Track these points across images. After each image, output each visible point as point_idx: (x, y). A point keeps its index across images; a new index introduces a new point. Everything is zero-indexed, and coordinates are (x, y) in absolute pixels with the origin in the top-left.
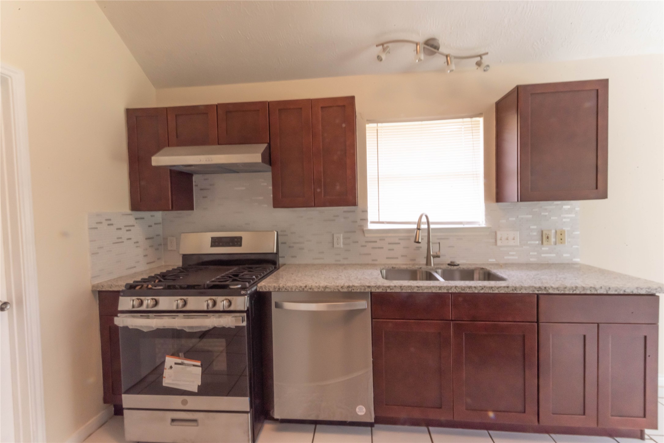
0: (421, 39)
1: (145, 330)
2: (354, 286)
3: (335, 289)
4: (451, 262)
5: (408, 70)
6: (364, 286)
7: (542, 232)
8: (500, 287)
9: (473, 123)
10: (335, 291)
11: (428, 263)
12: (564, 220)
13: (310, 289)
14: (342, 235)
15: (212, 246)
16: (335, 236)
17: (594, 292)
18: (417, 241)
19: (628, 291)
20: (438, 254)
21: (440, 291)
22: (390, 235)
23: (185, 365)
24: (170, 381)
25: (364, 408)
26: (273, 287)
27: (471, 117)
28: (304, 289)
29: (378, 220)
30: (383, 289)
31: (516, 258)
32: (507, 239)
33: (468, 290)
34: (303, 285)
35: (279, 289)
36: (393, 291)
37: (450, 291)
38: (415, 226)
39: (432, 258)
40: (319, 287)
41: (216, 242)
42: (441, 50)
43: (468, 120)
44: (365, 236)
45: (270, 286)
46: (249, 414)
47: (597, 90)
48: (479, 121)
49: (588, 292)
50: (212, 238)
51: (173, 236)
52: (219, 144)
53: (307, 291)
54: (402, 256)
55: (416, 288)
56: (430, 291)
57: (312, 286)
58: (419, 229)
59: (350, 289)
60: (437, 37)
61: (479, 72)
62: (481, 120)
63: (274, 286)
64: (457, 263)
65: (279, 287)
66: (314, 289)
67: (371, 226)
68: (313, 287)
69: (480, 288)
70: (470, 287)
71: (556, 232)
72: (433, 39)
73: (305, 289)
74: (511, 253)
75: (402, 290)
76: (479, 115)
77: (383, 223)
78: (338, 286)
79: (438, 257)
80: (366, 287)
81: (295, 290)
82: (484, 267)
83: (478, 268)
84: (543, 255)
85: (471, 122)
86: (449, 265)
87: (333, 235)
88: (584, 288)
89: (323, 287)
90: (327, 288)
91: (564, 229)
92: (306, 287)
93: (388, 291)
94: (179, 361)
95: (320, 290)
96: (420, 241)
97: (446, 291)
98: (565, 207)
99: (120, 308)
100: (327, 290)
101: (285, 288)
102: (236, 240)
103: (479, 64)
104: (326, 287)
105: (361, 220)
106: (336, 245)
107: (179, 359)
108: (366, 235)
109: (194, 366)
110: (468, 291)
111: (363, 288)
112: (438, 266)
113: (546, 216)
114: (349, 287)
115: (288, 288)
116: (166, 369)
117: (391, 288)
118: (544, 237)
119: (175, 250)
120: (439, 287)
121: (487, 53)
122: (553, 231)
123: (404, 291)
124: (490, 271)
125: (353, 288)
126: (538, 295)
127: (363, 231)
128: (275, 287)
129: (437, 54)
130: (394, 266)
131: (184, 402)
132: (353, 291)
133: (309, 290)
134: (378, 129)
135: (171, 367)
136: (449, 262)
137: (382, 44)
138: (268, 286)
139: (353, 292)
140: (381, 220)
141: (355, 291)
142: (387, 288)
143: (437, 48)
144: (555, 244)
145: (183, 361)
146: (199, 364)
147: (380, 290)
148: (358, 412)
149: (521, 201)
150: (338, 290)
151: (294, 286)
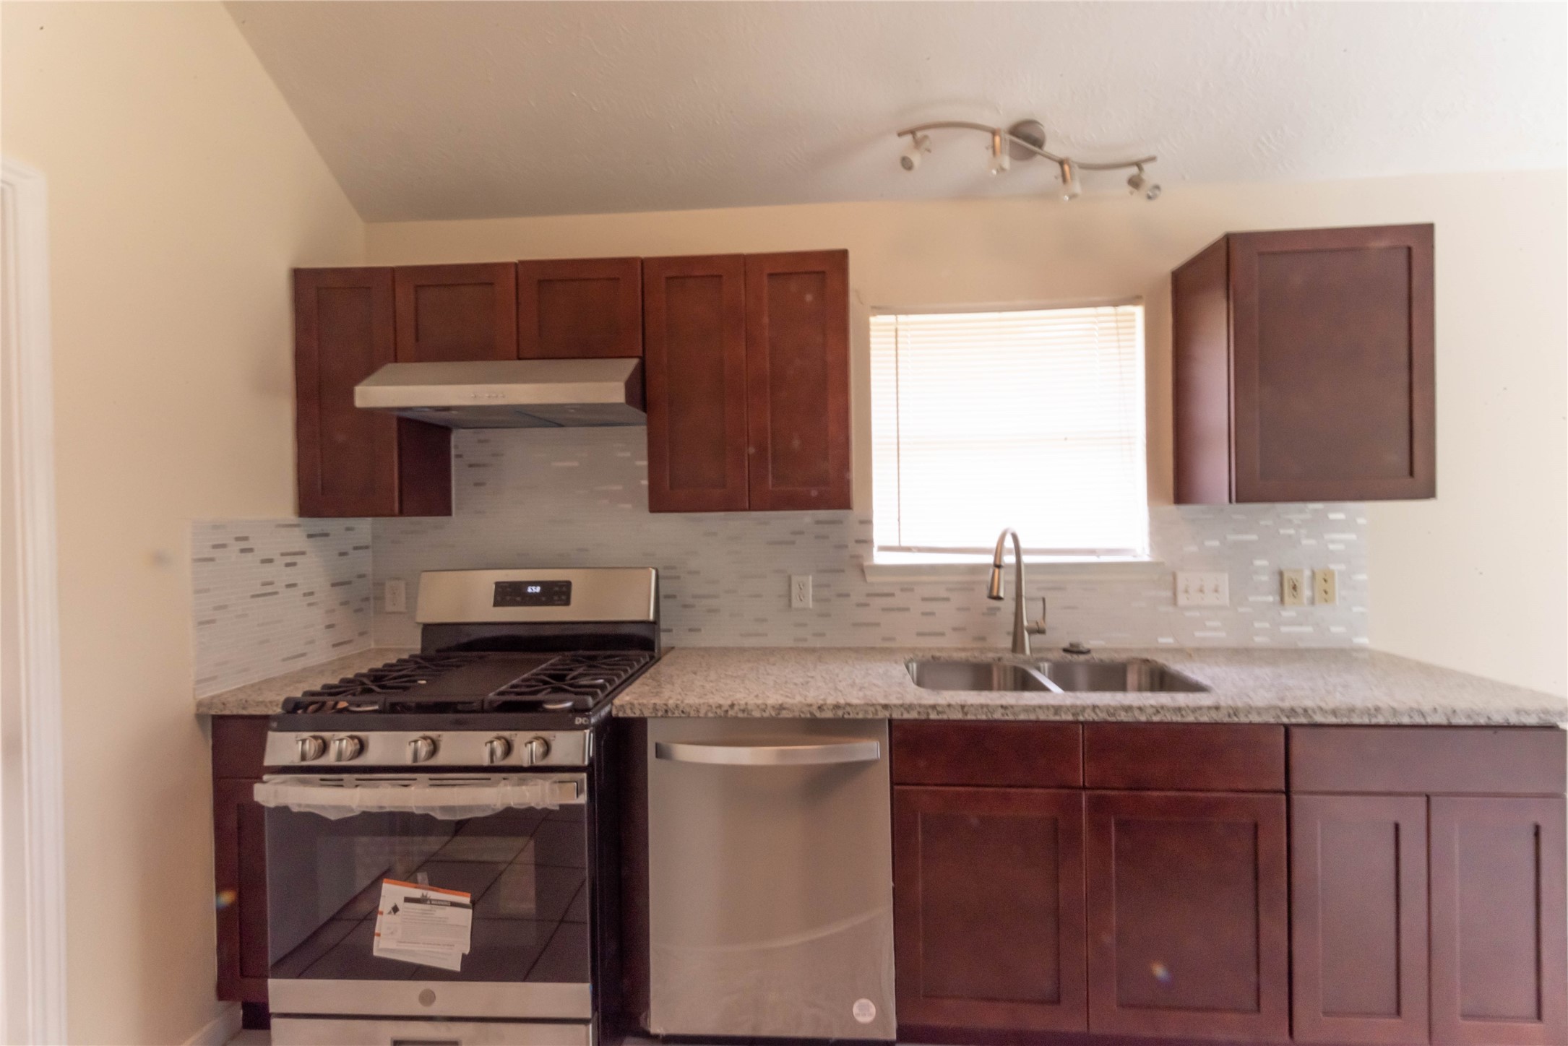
0: (1002, 121)
1: (333, 816)
2: (849, 705)
3: (803, 712)
4: (1072, 645)
5: (970, 193)
6: (873, 705)
7: (1281, 574)
8: (1200, 708)
9: (1119, 318)
10: (802, 716)
11: (1017, 645)
12: (1331, 547)
13: (743, 711)
14: (811, 578)
15: (496, 604)
16: (795, 580)
17: (1418, 720)
18: (995, 594)
19: (1498, 719)
20: (1042, 625)
21: (1057, 718)
22: (925, 578)
23: (431, 904)
24: (393, 946)
25: (871, 1004)
26: (651, 706)
27: (1115, 304)
28: (727, 711)
29: (896, 544)
30: (919, 713)
31: (1222, 634)
32: (1201, 591)
33: (1123, 714)
34: (726, 703)
35: (666, 711)
36: (945, 717)
37: (1081, 718)
38: (990, 559)
39: (1026, 634)
40: (764, 707)
41: (508, 594)
42: (1049, 147)
43: (1109, 310)
44: (865, 580)
45: (644, 705)
46: (590, 1026)
47: (1409, 249)
48: (1133, 314)
49: (1406, 720)
50: (498, 584)
51: (398, 579)
52: (519, 359)
53: (736, 718)
54: (955, 629)
55: (1001, 711)
56: (1032, 717)
57: (746, 704)
58: (998, 566)
59: (840, 713)
60: (1039, 121)
61: (1137, 201)
62: (1138, 312)
63: (655, 704)
64: (1086, 645)
65: (665, 707)
66: (752, 711)
67: (880, 558)
68: (749, 707)
69: (1151, 711)
70: (1128, 709)
71: (1313, 574)
72: (1031, 123)
73: (731, 713)
74: (1209, 624)
75: (966, 714)
76: (1134, 300)
77: (908, 549)
78: (811, 705)
79: (1041, 631)
80: (879, 708)
81: (706, 714)
82: (1149, 657)
83: (1136, 659)
84: (1284, 629)
85: (1116, 315)
86: (1066, 650)
87: (790, 578)
88: (1395, 712)
89: (773, 707)
90: (784, 709)
91: (1332, 567)
92: (732, 706)
93: (933, 716)
94: (417, 893)
95: (766, 715)
96: (1002, 595)
97: (1070, 718)
98: (1332, 516)
99: (268, 761)
100: (785, 714)
101: (681, 709)
102: (557, 589)
103: (1135, 183)
104: (781, 707)
105: (858, 542)
106: (796, 603)
107: (416, 888)
108: (870, 579)
109: (454, 904)
110: (1123, 717)
111: (872, 709)
112: (1040, 655)
113: (1290, 536)
114: (837, 707)
115: (687, 709)
116: (382, 913)
117: (939, 709)
118: (1285, 587)
119: (401, 613)
120: (1053, 707)
121: (1152, 159)
122: (1307, 573)
123: (970, 717)
124: (1166, 666)
125: (848, 709)
126: (1287, 729)
127: (862, 570)
128: (658, 707)
129: (1039, 157)
130: (937, 654)
131: (428, 998)
132: (846, 716)
133: (741, 715)
134: (899, 327)
135: (395, 909)
136: (1066, 644)
137: (912, 132)
138: (640, 704)
139: (849, 720)
140: (904, 544)
141: (852, 716)
142: (930, 711)
143: (1038, 142)
144: (1312, 602)
145: (425, 892)
146: (466, 899)
147: (913, 715)
148: (858, 1015)
149: (1238, 501)
150: (811, 713)
151: (704, 704)
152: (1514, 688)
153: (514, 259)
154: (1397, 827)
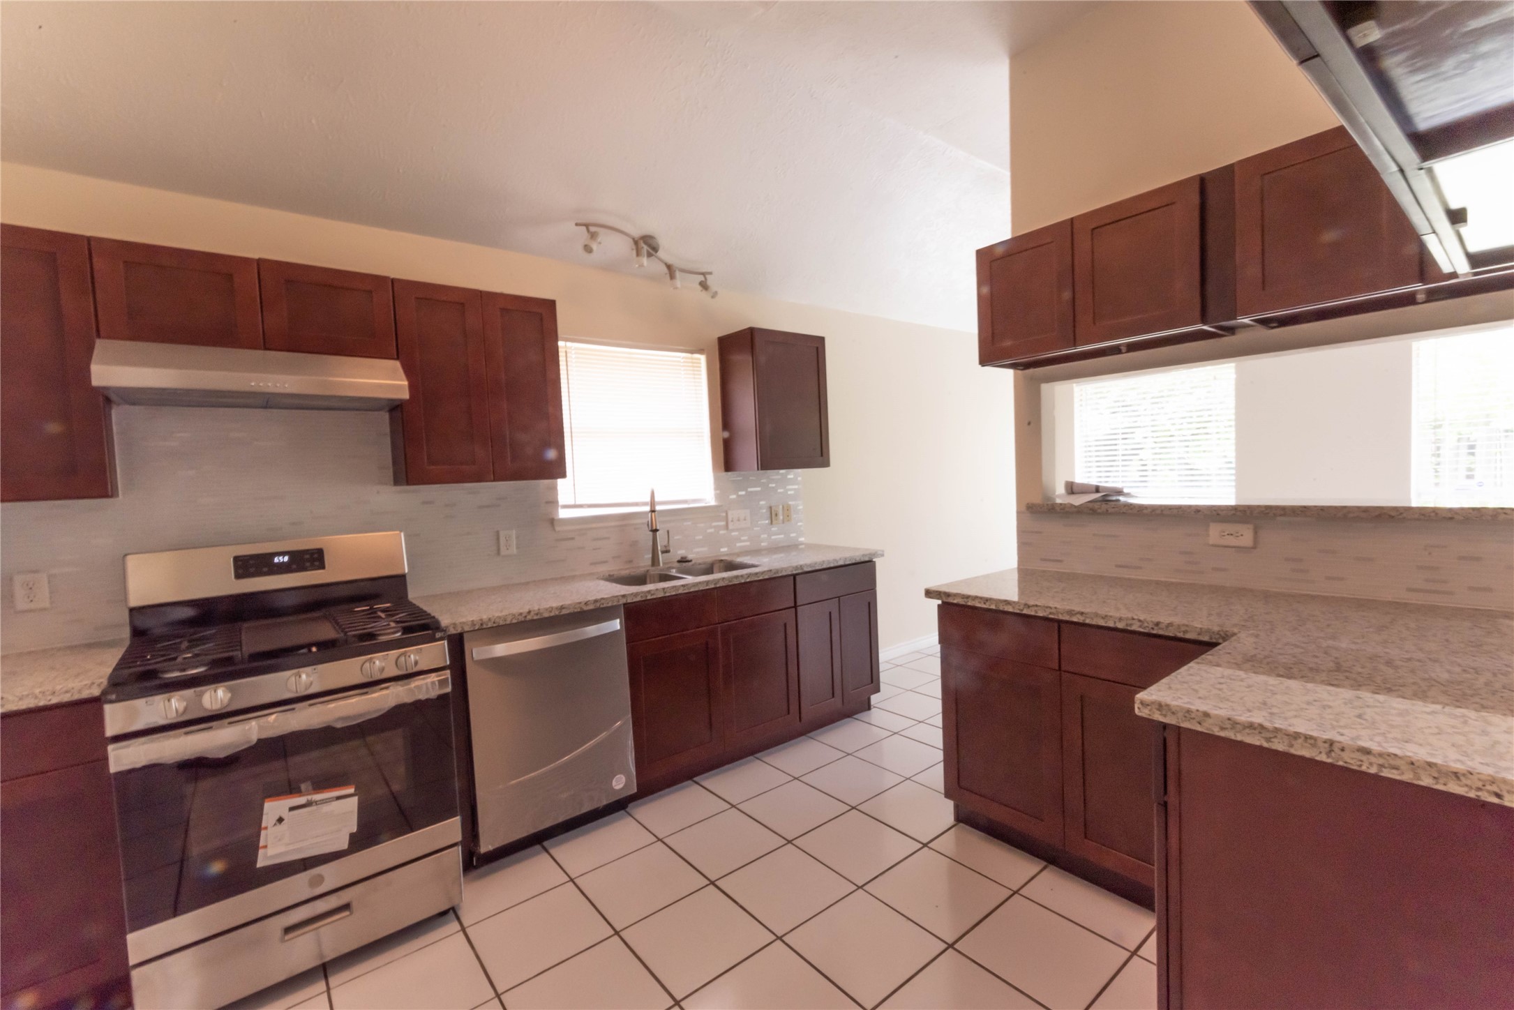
0: (637, 233)
2: (603, 599)
3: (576, 608)
4: (682, 558)
5: (609, 268)
6: (617, 596)
7: (771, 508)
8: (764, 572)
9: (694, 361)
10: (576, 611)
11: (655, 561)
12: (789, 493)
13: (537, 614)
14: (514, 532)
15: (238, 576)
16: (502, 534)
17: (836, 564)
18: (654, 528)
19: (858, 560)
20: (668, 549)
21: (707, 588)
22: (594, 525)
23: (316, 804)
24: (281, 849)
25: (617, 776)
26: (470, 623)
27: (692, 352)
28: (526, 617)
29: (573, 503)
30: (641, 597)
31: (748, 543)
32: (739, 520)
33: (735, 580)
34: (525, 610)
35: (482, 625)
36: (654, 597)
37: (718, 586)
38: (648, 509)
39: (660, 553)
40: (550, 609)
41: (246, 566)
42: (661, 254)
43: (689, 355)
44: (554, 530)
45: (464, 623)
46: (460, 847)
47: (817, 348)
48: (699, 359)
49: (832, 565)
50: (236, 559)
51: (36, 572)
52: (266, 349)
53: (533, 621)
54: (614, 558)
55: (682, 588)
56: (696, 589)
57: (539, 610)
58: (653, 511)
59: (598, 605)
60: (656, 236)
61: (704, 296)
62: (702, 359)
63: (473, 621)
64: (690, 557)
65: (481, 622)
66: (542, 613)
67: (563, 514)
68: (541, 611)
69: (746, 576)
70: (737, 577)
71: (783, 507)
72: (651, 237)
73: (529, 617)
74: (742, 538)
75: (665, 593)
76: (700, 351)
77: (581, 506)
78: (580, 603)
79: (668, 551)
80: (621, 598)
81: (512, 620)
82: (723, 558)
83: (716, 560)
84: (773, 537)
85: (692, 359)
86: (679, 562)
87: (498, 533)
88: (829, 562)
89: (557, 608)
90: (564, 608)
91: (790, 503)
92: (529, 612)
93: (649, 597)
94: (301, 800)
95: (552, 614)
96: (658, 528)
97: (713, 586)
98: (789, 477)
99: (109, 732)
100: (564, 612)
101: (493, 621)
103: (704, 286)
104: (562, 608)
105: (547, 503)
106: (503, 551)
107: (300, 796)
108: (557, 528)
109: (338, 798)
110: (736, 582)
111: (616, 599)
112: (669, 565)
113: (773, 488)
114: (596, 601)
115: (497, 620)
116: (266, 828)
117: (652, 592)
118: (772, 515)
119: (44, 609)
120: (705, 581)
121: (710, 273)
122: (781, 507)
123: (668, 594)
124: (732, 561)
125: (603, 601)
126: (794, 576)
127: (552, 522)
128: (475, 623)
129: (653, 257)
130: (612, 573)
131: (320, 879)
132: (602, 606)
133: (535, 618)
134: (568, 350)
135: (280, 820)
136: (679, 558)
137: (587, 226)
138: (461, 623)
139: (603, 608)
140: (578, 503)
141: (605, 605)
142: (647, 594)
143: (655, 249)
144: (783, 522)
145: (309, 797)
146: (352, 790)
147: (638, 599)
148: (615, 786)
149: (761, 469)
150: (581, 608)
151: (509, 614)
152: (859, 549)
153: (256, 256)
154: (830, 613)
